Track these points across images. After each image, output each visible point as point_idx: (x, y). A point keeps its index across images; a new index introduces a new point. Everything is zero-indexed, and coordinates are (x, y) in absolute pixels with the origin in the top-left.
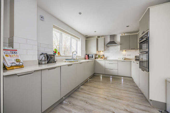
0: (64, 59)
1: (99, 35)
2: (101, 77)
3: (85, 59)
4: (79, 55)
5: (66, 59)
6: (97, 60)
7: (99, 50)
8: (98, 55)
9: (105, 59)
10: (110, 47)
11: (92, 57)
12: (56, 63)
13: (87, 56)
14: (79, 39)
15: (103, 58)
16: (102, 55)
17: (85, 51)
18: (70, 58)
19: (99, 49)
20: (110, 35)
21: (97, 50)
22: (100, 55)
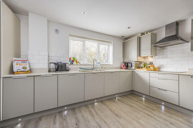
1: (143, 31)
2: (144, 99)
4: (110, 63)
6: (136, 71)
7: (142, 56)
8: (143, 63)
9: (157, 70)
10: (167, 47)
12: (69, 71)
15: (151, 68)
16: (149, 63)
17: (122, 58)
19: (143, 54)
20: (166, 26)
21: (139, 54)
22: (147, 64)
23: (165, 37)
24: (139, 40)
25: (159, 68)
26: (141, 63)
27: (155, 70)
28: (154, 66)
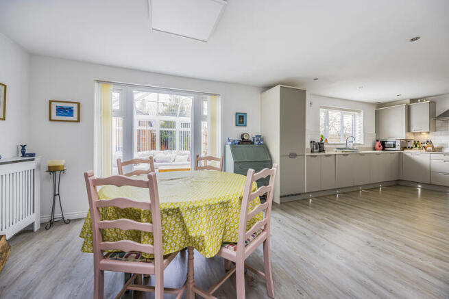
0: (333, 148)
2: (419, 189)
3: (374, 149)
4: (358, 142)
5: (338, 149)
6: (406, 152)
7: (413, 131)
8: (413, 142)
9: (437, 150)
11: (394, 147)
13: (378, 143)
14: (359, 112)
15: (428, 148)
16: (425, 141)
18: (344, 146)
19: (414, 129)
21: (409, 129)
22: (420, 142)
24: (408, 109)
26: (408, 141)
27: (434, 150)
28: (433, 146)
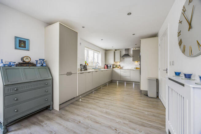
0: (91, 68)
1: (116, 49)
2: (118, 83)
3: (105, 68)
4: (100, 65)
6: (114, 69)
8: (115, 65)
11: (111, 67)
13: (106, 66)
14: (100, 52)
16: (119, 65)
17: (105, 62)
20: (125, 49)
21: (114, 61)
23: (124, 54)
24: (114, 53)
25: (122, 68)
